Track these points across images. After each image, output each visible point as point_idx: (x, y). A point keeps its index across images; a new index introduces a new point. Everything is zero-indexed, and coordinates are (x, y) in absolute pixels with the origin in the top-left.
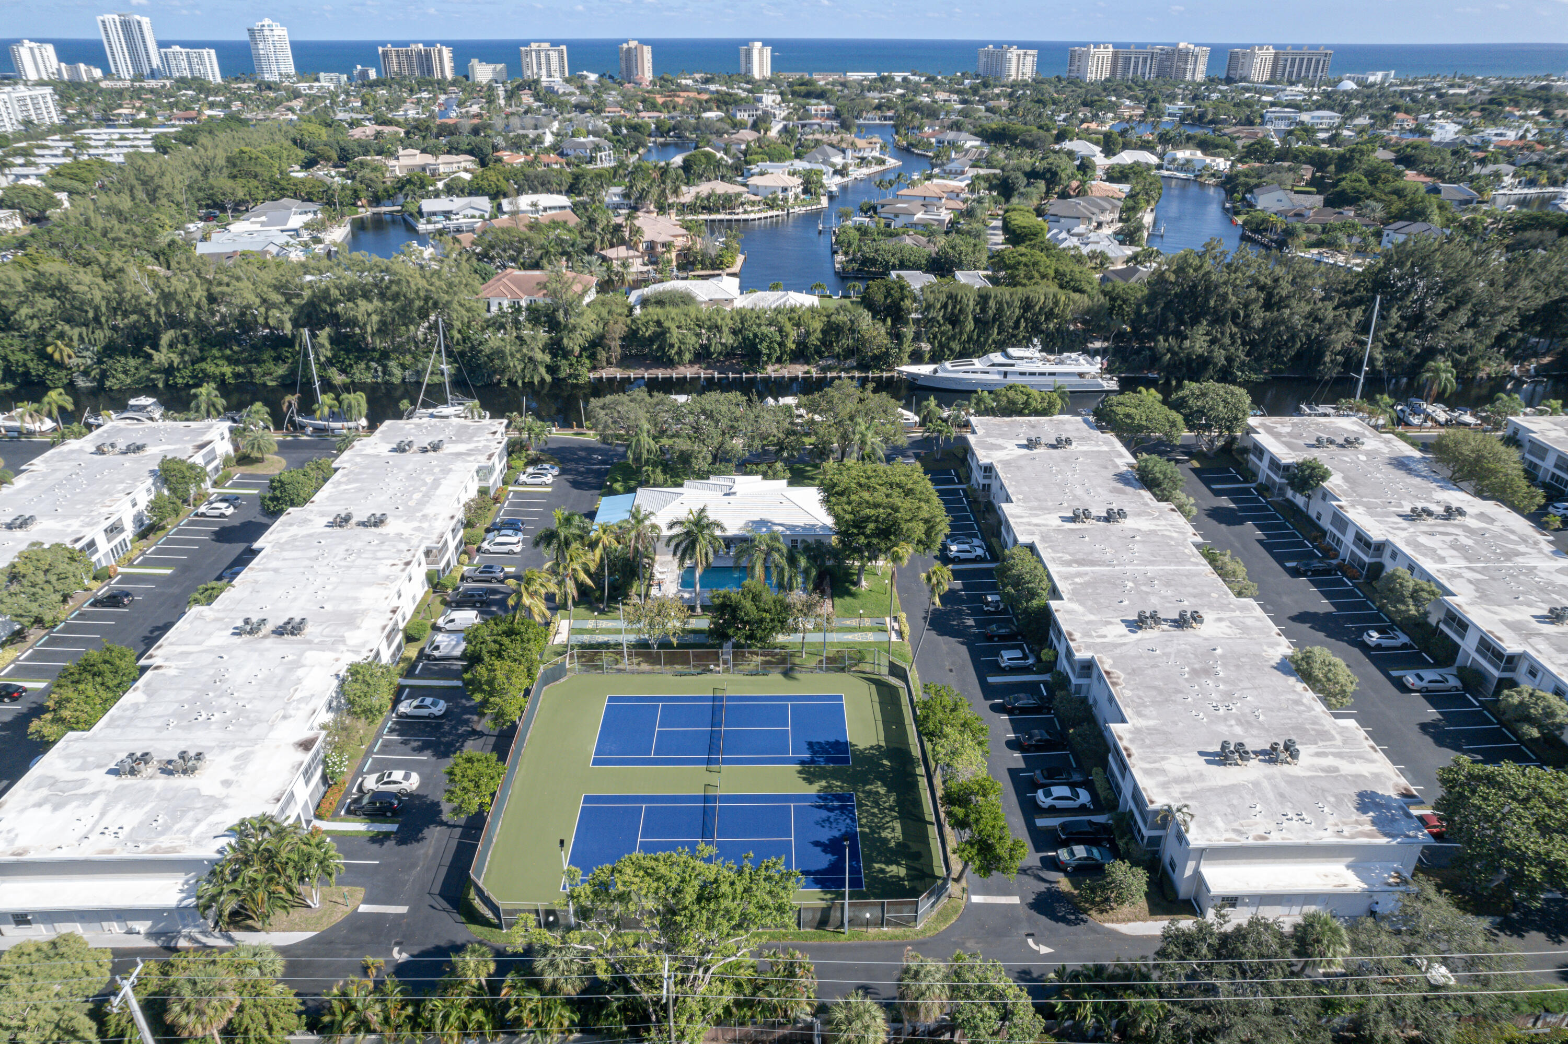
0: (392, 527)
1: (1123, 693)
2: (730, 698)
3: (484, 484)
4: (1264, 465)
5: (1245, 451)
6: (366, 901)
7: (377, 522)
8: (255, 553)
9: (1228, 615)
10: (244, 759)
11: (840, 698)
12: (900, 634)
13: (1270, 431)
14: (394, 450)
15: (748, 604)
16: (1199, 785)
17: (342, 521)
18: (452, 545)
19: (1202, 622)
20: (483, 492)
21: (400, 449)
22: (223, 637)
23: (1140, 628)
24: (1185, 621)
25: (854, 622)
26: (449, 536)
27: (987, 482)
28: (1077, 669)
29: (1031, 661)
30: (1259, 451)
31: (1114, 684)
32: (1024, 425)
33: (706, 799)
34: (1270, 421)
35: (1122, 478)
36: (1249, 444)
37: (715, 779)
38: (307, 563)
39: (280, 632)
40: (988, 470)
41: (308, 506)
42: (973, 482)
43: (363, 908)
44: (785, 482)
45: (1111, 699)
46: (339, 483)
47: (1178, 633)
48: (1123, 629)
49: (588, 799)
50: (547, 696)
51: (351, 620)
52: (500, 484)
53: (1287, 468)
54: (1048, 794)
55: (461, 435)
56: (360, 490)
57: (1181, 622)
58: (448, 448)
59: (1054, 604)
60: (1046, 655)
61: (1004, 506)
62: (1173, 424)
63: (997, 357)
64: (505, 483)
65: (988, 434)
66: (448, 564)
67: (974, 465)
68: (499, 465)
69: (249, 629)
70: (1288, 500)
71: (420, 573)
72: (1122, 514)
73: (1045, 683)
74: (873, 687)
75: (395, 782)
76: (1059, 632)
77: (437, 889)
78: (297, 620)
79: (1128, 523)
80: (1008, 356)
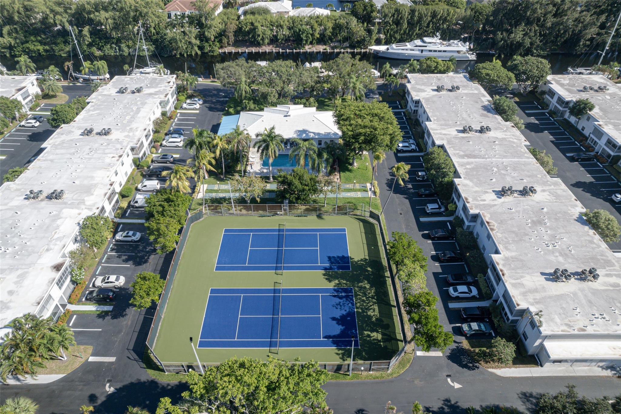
0: (113, 136)
1: (497, 235)
2: (288, 230)
3: (164, 110)
4: (554, 101)
5: (543, 93)
6: (93, 355)
7: (106, 133)
8: (42, 150)
9: (547, 188)
10: (22, 277)
11: (344, 230)
12: (375, 193)
13: (558, 82)
14: (118, 92)
15: (296, 182)
16: (543, 294)
17: (88, 132)
18: (146, 144)
19: (535, 193)
20: (164, 114)
21: (121, 91)
22: (19, 201)
23: (503, 195)
24: (527, 192)
25: (350, 186)
26: (144, 139)
27: (416, 109)
28: (469, 218)
29: (443, 210)
30: (552, 93)
31: (492, 229)
32: (434, 79)
33: (275, 291)
34: (558, 77)
35: (485, 108)
36: (547, 90)
37: (279, 279)
38: (69, 156)
39: (50, 197)
40: (418, 102)
41: (72, 123)
42: (408, 108)
43: (92, 359)
44: (315, 108)
45: (489, 237)
46: (89, 110)
47: (522, 198)
48: (494, 196)
49: (213, 291)
50: (192, 230)
51: (88, 190)
52: (173, 109)
53: (568, 103)
54: (456, 290)
55: (153, 84)
56: (99, 114)
57: (524, 192)
58: (146, 91)
59: (457, 181)
60: (451, 207)
61: (427, 123)
62: (510, 79)
63: (418, 42)
64: (176, 108)
65: (417, 83)
66: (145, 154)
67: (409, 100)
68: (172, 100)
69: (33, 196)
70: (565, 119)
71: (128, 161)
72: (488, 129)
73: (450, 222)
74: (361, 223)
75: (111, 282)
76: (459, 196)
77: (131, 347)
78: (59, 191)
79: (491, 134)
80: (424, 42)
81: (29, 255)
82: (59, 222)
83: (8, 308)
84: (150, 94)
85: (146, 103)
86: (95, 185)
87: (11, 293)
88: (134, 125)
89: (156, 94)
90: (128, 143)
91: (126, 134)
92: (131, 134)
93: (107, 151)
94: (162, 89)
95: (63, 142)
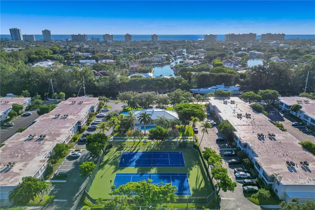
0: (70, 117)
3: (93, 110)
4: (283, 106)
5: (278, 104)
8: (35, 122)
9: (281, 135)
10: (25, 165)
18: (85, 121)
19: (275, 136)
24: (270, 136)
26: (84, 119)
28: (243, 146)
30: (282, 104)
41: (49, 113)
43: (55, 200)
49: (117, 174)
51: (58, 135)
53: (290, 107)
55: (88, 100)
56: (62, 110)
58: (84, 103)
60: (234, 144)
63: (214, 87)
64: (98, 110)
68: (97, 106)
70: (291, 114)
76: (237, 138)
78: (44, 135)
80: (217, 87)
81: (29, 157)
82: (43, 146)
83: (19, 175)
84: (87, 104)
85: (85, 107)
86: (61, 134)
87: (20, 170)
88: (79, 114)
89: (90, 104)
90: (77, 120)
91: (76, 117)
92: (78, 117)
93: (66, 122)
94: (92, 102)
95: (45, 119)
